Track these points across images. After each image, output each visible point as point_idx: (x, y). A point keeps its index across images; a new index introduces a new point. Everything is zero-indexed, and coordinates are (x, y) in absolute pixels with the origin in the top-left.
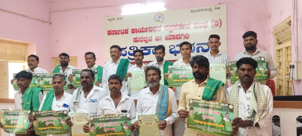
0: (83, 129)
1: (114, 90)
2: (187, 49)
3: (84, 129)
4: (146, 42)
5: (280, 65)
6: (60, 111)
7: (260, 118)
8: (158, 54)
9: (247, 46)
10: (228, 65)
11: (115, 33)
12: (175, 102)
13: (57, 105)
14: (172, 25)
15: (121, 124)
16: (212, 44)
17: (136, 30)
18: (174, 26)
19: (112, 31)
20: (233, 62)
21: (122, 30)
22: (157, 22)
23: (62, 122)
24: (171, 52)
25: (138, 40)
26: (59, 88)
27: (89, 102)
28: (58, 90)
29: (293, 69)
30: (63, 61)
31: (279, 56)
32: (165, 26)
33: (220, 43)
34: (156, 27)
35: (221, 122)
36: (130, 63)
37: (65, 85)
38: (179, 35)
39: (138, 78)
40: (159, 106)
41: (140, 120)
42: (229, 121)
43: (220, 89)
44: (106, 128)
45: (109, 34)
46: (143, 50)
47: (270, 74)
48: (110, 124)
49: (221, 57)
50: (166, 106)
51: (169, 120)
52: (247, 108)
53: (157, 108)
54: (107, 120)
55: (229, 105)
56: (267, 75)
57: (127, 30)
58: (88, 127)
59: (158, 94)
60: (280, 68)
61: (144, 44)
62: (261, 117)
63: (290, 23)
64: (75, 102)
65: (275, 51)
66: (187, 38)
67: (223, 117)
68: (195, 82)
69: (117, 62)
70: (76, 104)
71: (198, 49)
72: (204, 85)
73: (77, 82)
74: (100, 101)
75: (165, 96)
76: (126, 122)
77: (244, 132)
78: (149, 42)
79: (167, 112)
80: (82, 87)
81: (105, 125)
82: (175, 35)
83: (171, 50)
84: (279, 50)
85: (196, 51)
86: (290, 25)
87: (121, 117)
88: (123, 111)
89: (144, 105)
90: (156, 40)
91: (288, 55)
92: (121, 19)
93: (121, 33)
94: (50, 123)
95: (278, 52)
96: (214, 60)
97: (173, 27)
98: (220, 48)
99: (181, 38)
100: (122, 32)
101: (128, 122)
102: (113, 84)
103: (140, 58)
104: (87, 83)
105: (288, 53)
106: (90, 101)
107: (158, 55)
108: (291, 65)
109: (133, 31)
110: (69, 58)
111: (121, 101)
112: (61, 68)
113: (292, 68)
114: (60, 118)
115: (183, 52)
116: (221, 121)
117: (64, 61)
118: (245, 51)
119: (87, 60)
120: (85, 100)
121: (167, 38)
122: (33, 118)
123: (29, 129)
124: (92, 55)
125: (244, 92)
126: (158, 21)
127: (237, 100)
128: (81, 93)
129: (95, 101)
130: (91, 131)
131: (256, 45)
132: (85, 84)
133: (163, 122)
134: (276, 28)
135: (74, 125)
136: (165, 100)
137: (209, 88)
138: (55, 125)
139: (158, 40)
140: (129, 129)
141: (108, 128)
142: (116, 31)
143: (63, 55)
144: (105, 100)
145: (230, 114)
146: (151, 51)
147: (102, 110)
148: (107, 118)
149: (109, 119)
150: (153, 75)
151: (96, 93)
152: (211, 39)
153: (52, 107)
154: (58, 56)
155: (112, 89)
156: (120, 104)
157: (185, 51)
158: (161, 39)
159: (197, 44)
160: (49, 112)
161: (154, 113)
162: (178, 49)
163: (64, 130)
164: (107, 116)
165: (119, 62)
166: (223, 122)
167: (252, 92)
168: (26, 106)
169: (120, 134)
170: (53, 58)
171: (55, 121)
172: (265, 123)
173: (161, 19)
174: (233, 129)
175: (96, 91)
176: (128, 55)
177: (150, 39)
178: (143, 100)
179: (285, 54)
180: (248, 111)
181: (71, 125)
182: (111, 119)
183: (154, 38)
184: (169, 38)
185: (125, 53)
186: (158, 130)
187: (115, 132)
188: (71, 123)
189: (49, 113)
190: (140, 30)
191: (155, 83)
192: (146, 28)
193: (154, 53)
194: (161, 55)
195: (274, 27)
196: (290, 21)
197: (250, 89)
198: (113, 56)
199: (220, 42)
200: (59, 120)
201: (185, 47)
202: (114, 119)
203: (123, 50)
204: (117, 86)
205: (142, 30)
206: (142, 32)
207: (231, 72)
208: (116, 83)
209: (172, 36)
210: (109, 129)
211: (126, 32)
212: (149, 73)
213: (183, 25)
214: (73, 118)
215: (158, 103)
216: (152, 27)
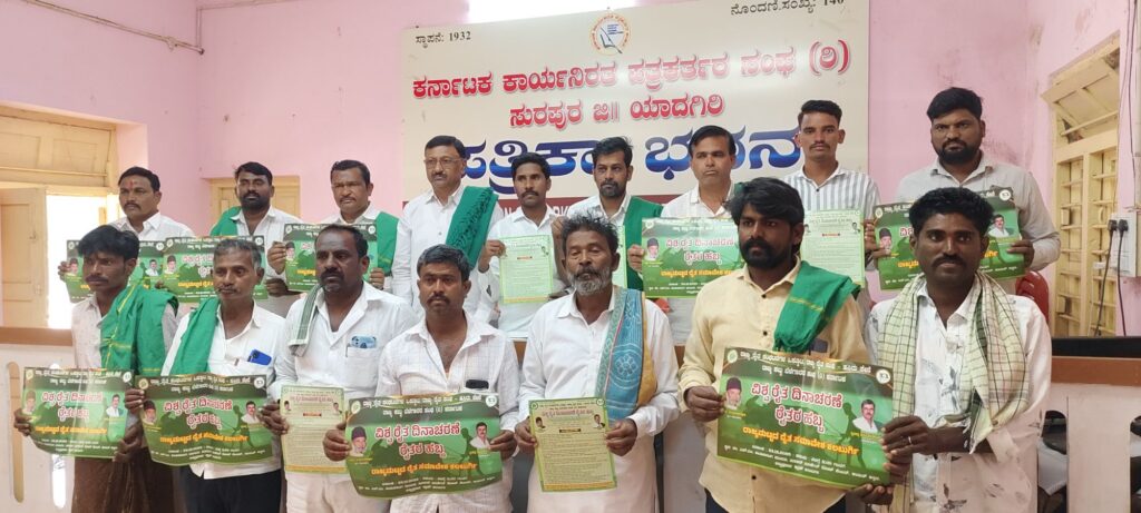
0: (322, 447)
1: (438, 305)
2: (715, 154)
3: (326, 446)
4: (560, 127)
5: (1071, 222)
6: (241, 378)
7: (995, 424)
8: (609, 169)
9: (947, 148)
10: (870, 217)
11: (444, 88)
12: (669, 356)
13: (228, 356)
14: (657, 62)
15: (465, 433)
16: (813, 135)
17: (522, 81)
18: (665, 64)
19: (430, 82)
20: (892, 206)
21: (470, 78)
22: (603, 49)
23: (247, 418)
24: (654, 166)
25: (528, 117)
26: (235, 291)
27: (349, 345)
28: (233, 297)
29: (1122, 236)
30: (250, 192)
31: (1066, 187)
32: (630, 67)
33: (843, 132)
34: (599, 71)
35: (844, 436)
36: (497, 206)
37: (259, 283)
38: (684, 101)
39: (529, 262)
40: (610, 367)
41: (539, 419)
42: (874, 430)
43: (846, 308)
44: (409, 444)
45: (418, 94)
46: (548, 156)
47: (1033, 251)
48: (421, 431)
49: (844, 186)
50: (634, 368)
51: (647, 418)
52: (949, 381)
53: (602, 373)
54: (413, 414)
55: (875, 369)
56: (1020, 258)
57: (488, 78)
58: (342, 442)
59: (603, 323)
60: (1069, 231)
61: (551, 135)
62: (1001, 419)
63: (1113, 60)
64: (297, 346)
65: (1055, 166)
66: (716, 112)
67: (852, 417)
68: (747, 279)
69: (449, 200)
70: (299, 351)
71: (754, 157)
72: (783, 291)
73: (300, 272)
74: (389, 345)
75: (632, 329)
76: (482, 424)
77: (934, 473)
78: (570, 126)
79: (639, 387)
80: (322, 289)
81: (405, 433)
82: (670, 99)
83: (651, 155)
84: (1068, 164)
85: (747, 162)
86: (1115, 66)
87: (463, 404)
88: (472, 384)
89: (553, 361)
90: (597, 118)
91: (1102, 181)
92: (467, 35)
93: (466, 91)
94: (203, 419)
95: (1065, 171)
96: (818, 197)
97: (662, 71)
98: (841, 153)
99: (692, 113)
100: (470, 85)
101: (491, 422)
102: (435, 280)
103: (538, 184)
104: (341, 275)
105: (1103, 176)
106: (350, 342)
107: (608, 174)
108: (1114, 222)
109: (511, 84)
110: (270, 183)
111: (465, 345)
112: (243, 220)
113: (1117, 234)
114: (241, 403)
115: (702, 164)
116: (844, 432)
117: (253, 192)
118: (935, 164)
119: (339, 190)
120: (332, 337)
121: (637, 110)
122: (140, 401)
123: (128, 440)
124: (358, 170)
125: (940, 320)
126: (606, 46)
127: (911, 351)
128: (317, 311)
129: (368, 345)
130: (353, 453)
131: (979, 142)
132: (331, 281)
133: (625, 426)
134: (1061, 77)
135: (291, 431)
136: (631, 344)
137: (802, 301)
138: (220, 428)
139: (605, 118)
140: (493, 450)
141: (417, 443)
142: (447, 81)
143: (249, 171)
144: (406, 340)
145: (881, 403)
146: (578, 159)
147: (396, 378)
148: (412, 406)
149: (420, 411)
150: (590, 248)
151: (374, 314)
152: (806, 116)
153: (209, 362)
154: (232, 175)
155: (430, 301)
156: (462, 356)
157: (710, 162)
158: (616, 116)
159: (754, 137)
160: (202, 378)
161: (591, 390)
162: (679, 153)
163: (253, 448)
164: (411, 401)
165: (458, 202)
166: (853, 434)
167: (970, 324)
168: (116, 357)
169: (461, 467)
170: (211, 181)
171: (221, 412)
172: (1014, 441)
173: (616, 39)
174: (892, 462)
175: (375, 305)
176: (488, 174)
177: (575, 114)
178: (547, 344)
179: (1091, 179)
180: (949, 396)
181: (283, 429)
182: (427, 411)
183: (588, 112)
184: (646, 110)
185: (477, 164)
186: (607, 456)
187: (441, 461)
188: (279, 421)
189: (199, 382)
190: (535, 81)
191: (598, 280)
192: (559, 73)
193: (587, 169)
194: (618, 177)
195: (1053, 75)
196: (1116, 53)
197: (961, 311)
198: (438, 177)
199: (840, 128)
200: (236, 409)
201: (708, 145)
202: (439, 410)
203: (473, 156)
204: (449, 289)
205: (543, 81)
206: (543, 86)
207: (882, 243)
208: (445, 279)
209: (656, 102)
210: (418, 450)
211: (484, 86)
212: (574, 244)
213: (701, 62)
214: (287, 403)
215: (605, 356)
216: (583, 67)
